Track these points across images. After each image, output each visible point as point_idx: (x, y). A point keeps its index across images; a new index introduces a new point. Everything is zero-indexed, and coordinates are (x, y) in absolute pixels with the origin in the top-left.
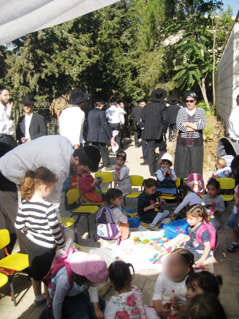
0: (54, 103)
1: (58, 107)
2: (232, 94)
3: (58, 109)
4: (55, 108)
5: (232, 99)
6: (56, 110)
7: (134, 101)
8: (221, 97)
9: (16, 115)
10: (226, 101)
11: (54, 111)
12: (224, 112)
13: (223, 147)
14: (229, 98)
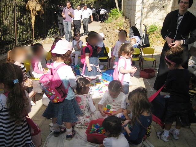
0: (29, 3)
1: (31, 6)
2: (136, 2)
3: (31, 7)
4: (29, 6)
5: (136, 5)
6: (30, 7)
7: (74, 6)
8: (127, 5)
9: (5, 9)
10: (131, 7)
11: (29, 8)
12: (130, 14)
13: (132, 31)
14: (133, 5)
